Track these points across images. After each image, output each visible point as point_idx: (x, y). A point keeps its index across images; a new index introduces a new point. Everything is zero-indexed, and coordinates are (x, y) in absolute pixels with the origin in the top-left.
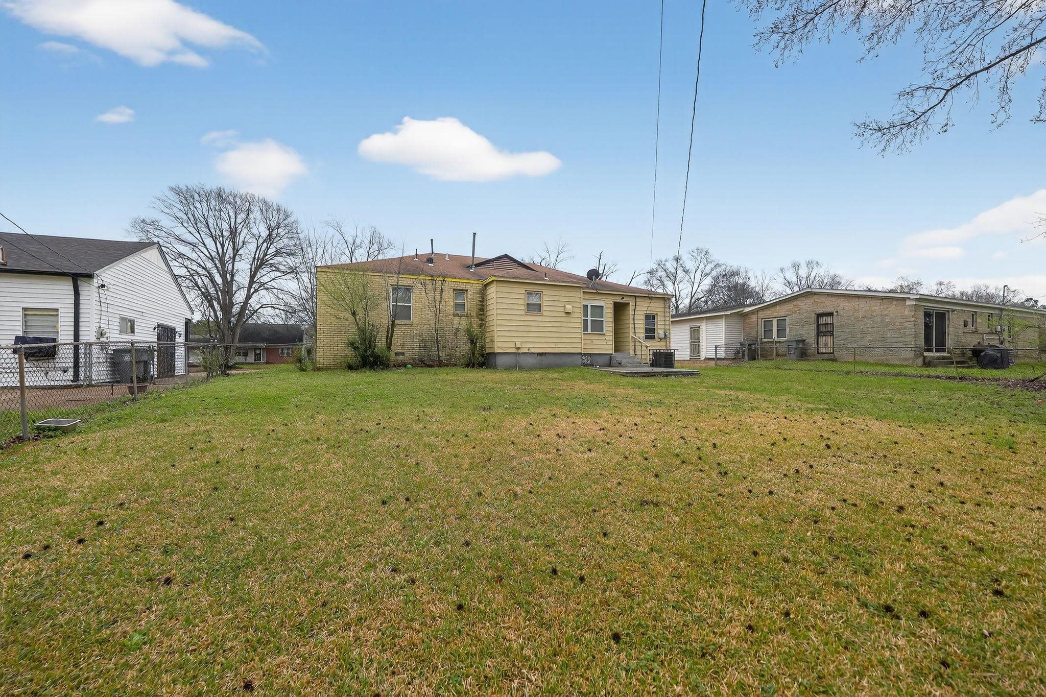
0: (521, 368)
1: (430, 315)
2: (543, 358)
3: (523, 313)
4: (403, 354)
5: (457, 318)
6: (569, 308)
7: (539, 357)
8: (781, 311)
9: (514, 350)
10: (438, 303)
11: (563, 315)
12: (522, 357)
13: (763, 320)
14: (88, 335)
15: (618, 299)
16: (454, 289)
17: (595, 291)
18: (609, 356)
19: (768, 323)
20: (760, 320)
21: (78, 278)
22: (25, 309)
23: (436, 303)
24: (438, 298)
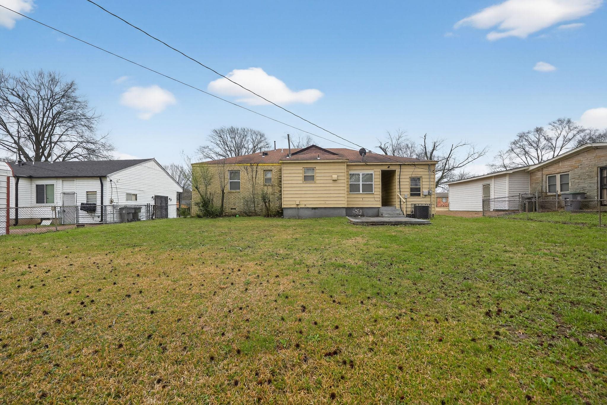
0: (299, 217)
1: (250, 186)
2: (316, 210)
3: (301, 182)
4: (235, 209)
5: (266, 188)
6: (335, 177)
7: (313, 210)
8: (564, 167)
9: (295, 206)
10: (254, 179)
11: (331, 182)
12: (301, 210)
13: (548, 176)
14: (106, 202)
15: (385, 168)
16: (264, 170)
17: (364, 164)
18: (377, 209)
19: (552, 178)
20: (544, 177)
21: (102, 178)
22: (87, 192)
23: (253, 179)
24: (254, 176)
